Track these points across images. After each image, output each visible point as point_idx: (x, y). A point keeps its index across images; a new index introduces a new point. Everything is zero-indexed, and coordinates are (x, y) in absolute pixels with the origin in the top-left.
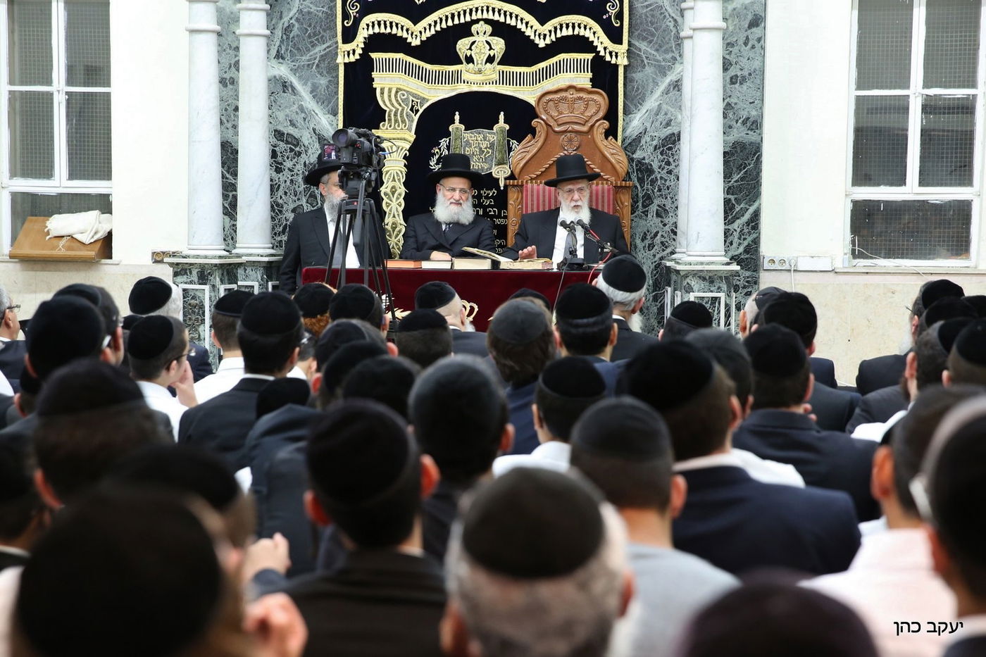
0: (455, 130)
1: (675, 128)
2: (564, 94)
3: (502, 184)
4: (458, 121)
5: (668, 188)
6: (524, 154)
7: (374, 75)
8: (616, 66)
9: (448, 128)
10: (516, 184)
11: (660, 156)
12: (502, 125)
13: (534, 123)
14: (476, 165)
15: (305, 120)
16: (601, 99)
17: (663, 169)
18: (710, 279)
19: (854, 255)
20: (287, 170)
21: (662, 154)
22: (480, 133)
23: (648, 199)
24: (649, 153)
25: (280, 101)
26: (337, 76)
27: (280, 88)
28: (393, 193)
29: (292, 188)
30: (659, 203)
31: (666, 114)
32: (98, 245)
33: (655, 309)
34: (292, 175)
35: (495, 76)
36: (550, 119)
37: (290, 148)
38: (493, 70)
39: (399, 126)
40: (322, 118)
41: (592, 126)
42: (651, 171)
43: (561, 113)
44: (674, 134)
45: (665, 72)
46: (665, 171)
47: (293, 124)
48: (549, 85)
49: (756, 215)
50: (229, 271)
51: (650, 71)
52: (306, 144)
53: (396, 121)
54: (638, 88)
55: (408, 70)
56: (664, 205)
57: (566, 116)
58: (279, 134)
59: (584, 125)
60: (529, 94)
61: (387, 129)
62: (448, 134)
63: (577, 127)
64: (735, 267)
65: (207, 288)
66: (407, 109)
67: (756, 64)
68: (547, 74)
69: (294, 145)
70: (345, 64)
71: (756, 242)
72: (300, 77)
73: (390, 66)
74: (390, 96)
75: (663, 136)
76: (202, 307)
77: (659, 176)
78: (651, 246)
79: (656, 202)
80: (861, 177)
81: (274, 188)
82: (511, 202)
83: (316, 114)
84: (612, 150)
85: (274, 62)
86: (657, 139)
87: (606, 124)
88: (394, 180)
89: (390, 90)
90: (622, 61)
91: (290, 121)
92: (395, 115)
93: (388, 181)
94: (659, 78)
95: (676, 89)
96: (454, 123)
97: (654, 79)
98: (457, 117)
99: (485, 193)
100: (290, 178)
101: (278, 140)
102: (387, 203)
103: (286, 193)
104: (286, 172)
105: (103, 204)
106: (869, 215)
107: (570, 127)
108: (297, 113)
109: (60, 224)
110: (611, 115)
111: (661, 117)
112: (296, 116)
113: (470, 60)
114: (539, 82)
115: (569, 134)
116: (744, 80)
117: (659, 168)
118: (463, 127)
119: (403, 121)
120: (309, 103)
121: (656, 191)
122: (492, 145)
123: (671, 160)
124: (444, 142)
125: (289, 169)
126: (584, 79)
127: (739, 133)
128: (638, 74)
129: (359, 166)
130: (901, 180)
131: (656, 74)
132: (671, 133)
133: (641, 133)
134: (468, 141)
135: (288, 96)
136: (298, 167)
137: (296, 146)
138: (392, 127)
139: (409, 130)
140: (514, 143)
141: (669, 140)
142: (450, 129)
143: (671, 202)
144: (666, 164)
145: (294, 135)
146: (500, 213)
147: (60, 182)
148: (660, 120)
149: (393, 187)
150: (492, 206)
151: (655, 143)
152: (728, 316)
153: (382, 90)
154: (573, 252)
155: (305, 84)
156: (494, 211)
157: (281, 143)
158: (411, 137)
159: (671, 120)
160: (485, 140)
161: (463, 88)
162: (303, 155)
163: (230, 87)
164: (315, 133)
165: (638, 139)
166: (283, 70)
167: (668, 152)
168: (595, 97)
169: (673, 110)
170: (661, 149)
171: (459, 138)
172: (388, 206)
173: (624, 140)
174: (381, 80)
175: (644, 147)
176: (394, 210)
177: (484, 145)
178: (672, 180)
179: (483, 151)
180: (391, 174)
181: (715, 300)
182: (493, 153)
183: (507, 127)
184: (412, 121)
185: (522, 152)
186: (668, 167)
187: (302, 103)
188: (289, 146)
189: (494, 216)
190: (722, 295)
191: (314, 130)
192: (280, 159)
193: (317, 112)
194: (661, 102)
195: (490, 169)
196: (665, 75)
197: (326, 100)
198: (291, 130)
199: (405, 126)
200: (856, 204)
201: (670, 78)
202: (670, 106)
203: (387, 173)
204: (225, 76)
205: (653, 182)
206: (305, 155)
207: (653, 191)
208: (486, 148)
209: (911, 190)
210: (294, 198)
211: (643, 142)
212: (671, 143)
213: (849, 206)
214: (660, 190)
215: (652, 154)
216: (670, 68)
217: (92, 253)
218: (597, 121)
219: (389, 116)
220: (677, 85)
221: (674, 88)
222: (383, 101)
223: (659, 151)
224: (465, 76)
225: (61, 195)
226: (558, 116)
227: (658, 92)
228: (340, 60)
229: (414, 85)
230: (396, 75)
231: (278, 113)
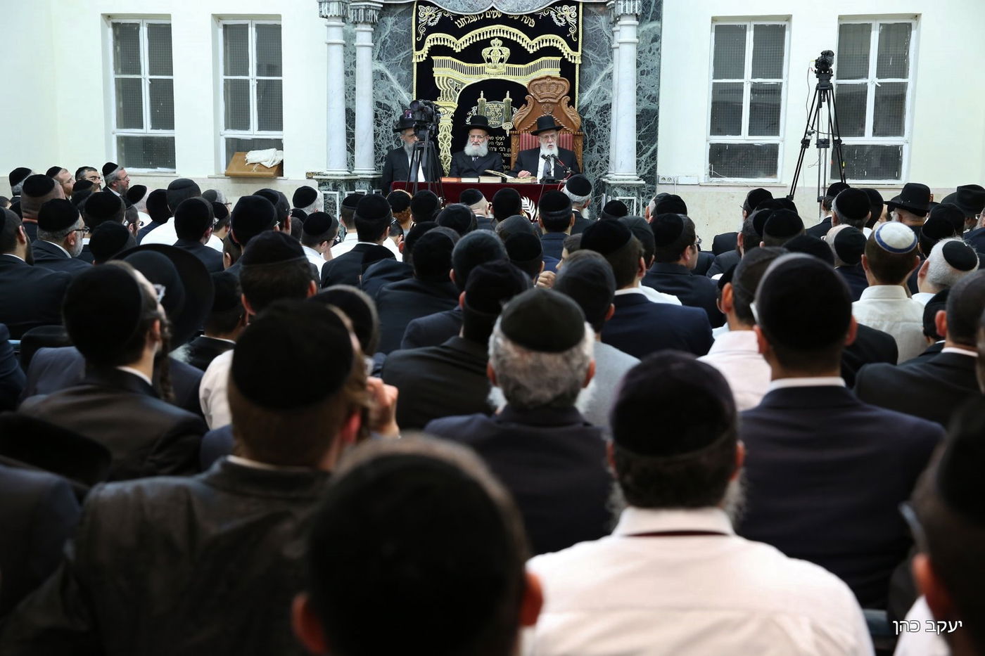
0: (480, 102)
1: (608, 101)
2: (544, 81)
3: (508, 133)
4: (483, 96)
5: (604, 136)
6: (521, 116)
7: (434, 69)
8: (574, 64)
10: (518, 133)
12: (508, 98)
13: (527, 97)
14: (493, 123)
15: (394, 96)
16: (566, 84)
18: (628, 189)
19: (711, 175)
21: (600, 116)
22: (495, 103)
23: (593, 142)
24: (593, 115)
25: (380, 85)
26: (413, 70)
27: (379, 77)
28: (445, 138)
29: (386, 135)
30: (599, 145)
31: (603, 93)
32: (275, 169)
33: (596, 206)
34: (387, 128)
35: (504, 70)
36: (536, 95)
38: (503, 67)
39: (448, 99)
40: (404, 95)
41: (560, 99)
42: (594, 126)
44: (608, 104)
45: (603, 68)
46: (602, 126)
47: (387, 98)
48: (535, 75)
49: (655, 151)
50: (350, 183)
51: (594, 67)
52: (394, 109)
53: (447, 96)
54: (587, 78)
55: (454, 66)
56: (602, 146)
57: (546, 94)
58: (379, 104)
59: (555, 99)
60: (523, 81)
61: (441, 101)
62: (477, 104)
63: (551, 100)
64: (642, 182)
65: (337, 193)
66: (453, 89)
67: (656, 64)
68: (534, 69)
70: (417, 63)
71: (655, 167)
72: (391, 71)
73: (443, 64)
74: (443, 82)
75: (601, 106)
76: (335, 204)
77: (599, 129)
78: (594, 170)
79: (597, 144)
80: (716, 129)
81: (376, 135)
82: (513, 144)
84: (572, 113)
85: (376, 62)
86: (598, 107)
87: (569, 98)
88: (445, 131)
89: (443, 78)
90: (578, 61)
91: (385, 96)
92: (446, 93)
93: (442, 131)
94: (599, 72)
96: (480, 98)
97: (596, 72)
98: (482, 94)
99: (498, 138)
100: (385, 129)
101: (378, 107)
102: (441, 144)
103: (383, 138)
104: (383, 126)
105: (278, 144)
106: (720, 152)
107: (548, 100)
108: (389, 92)
109: (253, 156)
110: (571, 93)
111: (600, 95)
112: (389, 94)
113: (489, 60)
114: (530, 74)
115: (547, 104)
116: (648, 73)
117: (599, 124)
118: (485, 100)
119: (451, 97)
120: (396, 85)
121: (597, 137)
122: (502, 110)
123: (606, 119)
124: (474, 109)
125: (385, 124)
126: (556, 72)
127: (645, 104)
128: (587, 69)
129: (426, 122)
130: (738, 132)
131: (598, 69)
132: (606, 104)
133: (588, 104)
134: (488, 108)
135: (384, 81)
136: (390, 123)
137: (388, 111)
138: (444, 100)
139: (454, 101)
140: (515, 109)
142: (478, 101)
143: (605, 144)
144: (603, 122)
145: (388, 104)
146: (506, 150)
147: (253, 132)
149: (445, 135)
150: (502, 146)
151: (596, 110)
152: (638, 210)
153: (439, 78)
154: (549, 173)
155: (394, 75)
156: (503, 149)
157: (380, 109)
158: (456, 105)
159: (606, 96)
160: (498, 107)
161: (486, 77)
162: (393, 116)
163: (351, 76)
164: (400, 103)
165: (587, 107)
166: (381, 67)
167: (604, 115)
168: (562, 82)
169: (607, 90)
171: (483, 106)
172: (442, 146)
173: (578, 108)
174: (438, 72)
175: (590, 112)
176: (445, 148)
177: (498, 110)
178: (606, 131)
179: (497, 114)
180: (443, 127)
181: (631, 201)
182: (502, 115)
183: (511, 100)
184: (456, 96)
185: (519, 114)
186: (604, 124)
187: (392, 86)
188: (385, 111)
189: (503, 152)
190: (635, 198)
191: (399, 101)
192: (379, 118)
193: (401, 91)
194: (601, 85)
195: (501, 124)
196: (603, 70)
197: (406, 84)
198: (386, 102)
199: (452, 99)
200: (712, 145)
201: (606, 71)
202: (606, 88)
203: (441, 127)
204: (348, 70)
205: (595, 132)
207: (595, 137)
208: (498, 112)
209: (744, 138)
210: (387, 141)
211: (590, 109)
212: (606, 109)
213: (709, 147)
214: (599, 137)
215: (595, 116)
216: (605, 66)
217: (272, 173)
218: (563, 96)
219: (443, 93)
220: (610, 76)
221: (608, 78)
222: (439, 85)
223: (599, 114)
224: (487, 70)
225: (254, 139)
226: (541, 93)
227: (599, 80)
228: (414, 60)
229: (457, 75)
230: (446, 69)
231: (378, 92)
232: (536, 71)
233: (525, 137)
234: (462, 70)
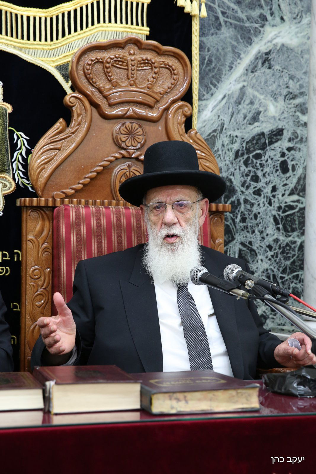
1: (264, 125)
2: (118, 53)
5: (256, 217)
6: (52, 154)
8: (191, 17)
10: (42, 204)
11: (243, 168)
13: (70, 98)
16: (180, 66)
17: (248, 187)
21: (246, 163)
24: (227, 162)
30: (243, 240)
31: (252, 103)
36: (96, 92)
41: (167, 109)
42: (231, 190)
43: (115, 85)
44: (263, 134)
45: (250, 38)
46: (251, 190)
48: (79, 40)
51: (228, 35)
54: (210, 61)
56: (250, 243)
57: (124, 90)
59: (151, 107)
60: (42, 56)
63: (142, 111)
68: (77, 23)
75: (248, 137)
77: (242, 198)
79: (239, 237)
82: (30, 236)
86: (239, 141)
90: (200, 10)
94: (241, 47)
95: (267, 64)
97: (234, 48)
107: (132, 110)
111: (244, 108)
114: (63, 35)
115: (128, 123)
117: (243, 185)
121: (238, 220)
123: (260, 174)
126: (137, 36)
128: (210, 38)
131: (237, 40)
132: (259, 132)
133: (215, 131)
141: (257, 143)
143: (259, 237)
144: (252, 180)
148: (244, 111)
151: (236, 147)
159: (259, 113)
167: (255, 161)
168: (170, 62)
169: (262, 97)
170: (246, 157)
175: (220, 152)
178: (262, 205)
183: (9, 108)
185: (49, 148)
186: (255, 184)
194: (245, 84)
196: (249, 42)
201: (259, 47)
202: (258, 91)
205: (234, 207)
207: (233, 220)
211: (218, 144)
212: (259, 147)
214: (243, 220)
215: (232, 163)
216: (257, 32)
218: (174, 102)
221: (263, 63)
223: (242, 160)
226: (110, 89)
227: (240, 69)
232: (82, 29)
233: (78, 218)
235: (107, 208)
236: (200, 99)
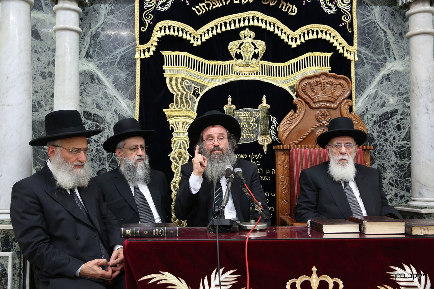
0: (228, 109)
1: (388, 108)
2: (317, 79)
3: (265, 149)
4: (231, 102)
5: (385, 152)
6: (288, 126)
7: (165, 67)
8: (350, 61)
9: (223, 108)
10: (285, 148)
11: (378, 129)
12: (264, 104)
13: (295, 101)
14: (245, 136)
15: (108, 104)
17: (381, 138)
20: (93, 142)
21: (379, 127)
22: (248, 111)
24: (370, 126)
25: (89, 89)
26: (135, 71)
27: (88, 80)
28: (180, 158)
29: (97, 155)
30: (379, 163)
31: (381, 98)
34: (98, 146)
35: (259, 68)
36: (308, 97)
37: (97, 125)
38: (256, 65)
39: (184, 106)
40: (122, 102)
41: (341, 103)
43: (316, 94)
44: (387, 112)
45: (379, 68)
46: (382, 139)
47: (98, 106)
48: (304, 73)
51: (368, 68)
52: (109, 121)
53: (182, 102)
54: (360, 80)
55: (191, 64)
56: (383, 164)
57: (320, 96)
58: (87, 115)
59: (333, 103)
60: (283, 83)
61: (175, 108)
63: (329, 105)
65: (10, 254)
66: (190, 94)
68: (298, 67)
69: (99, 122)
70: (141, 59)
72: (104, 72)
73: (177, 61)
74: (177, 84)
75: (380, 114)
77: (378, 143)
79: (377, 162)
82: (279, 162)
83: (117, 99)
85: (84, 60)
86: (375, 116)
88: (180, 148)
89: (177, 79)
90: (354, 58)
91: (96, 104)
92: (181, 98)
93: (175, 149)
94: (375, 73)
95: (388, 80)
96: (228, 104)
97: (371, 74)
98: (230, 99)
99: (252, 156)
100: (96, 148)
101: (87, 119)
102: (175, 165)
103: (92, 160)
107: (324, 104)
108: (102, 98)
111: (378, 100)
112: (102, 101)
113: (239, 56)
114: (292, 73)
115: (322, 110)
117: (378, 137)
118: (234, 107)
119: (187, 103)
120: (111, 90)
121: (376, 153)
122: (257, 120)
123: (386, 131)
125: (95, 141)
128: (360, 70)
131: (373, 70)
132: (385, 111)
133: (363, 112)
134: (238, 117)
135: (95, 85)
137: (101, 123)
138: (179, 107)
139: (192, 109)
140: (275, 119)
141: (385, 117)
142: (225, 108)
143: (387, 161)
144: (383, 134)
145: (100, 115)
146: (264, 171)
148: (377, 102)
149: (180, 153)
150: (259, 167)
151: (374, 119)
153: (171, 79)
155: (108, 77)
156: (260, 171)
157: (89, 121)
158: (194, 114)
159: (385, 103)
160: (252, 116)
161: (234, 78)
163: (48, 79)
164: (116, 113)
166: (91, 67)
167: (384, 125)
168: (341, 81)
169: (386, 95)
170: (379, 123)
172: (176, 168)
174: (170, 72)
175: (366, 122)
177: (251, 120)
178: (388, 146)
179: (251, 125)
180: (178, 143)
182: (258, 126)
183: (269, 107)
184: (195, 102)
185: (287, 123)
186: (384, 136)
187: (106, 91)
188: (95, 123)
189: (260, 174)
191: (115, 111)
193: (118, 97)
194: (378, 89)
195: (257, 138)
196: (379, 70)
197: (125, 88)
198: (97, 111)
199: (189, 107)
202: (384, 92)
203: (174, 143)
204: (45, 70)
206: (108, 130)
207: (374, 154)
208: (253, 122)
210: (99, 163)
211: (365, 118)
212: (385, 119)
214: (379, 153)
215: (372, 127)
216: (383, 66)
218: (344, 100)
219: (177, 98)
221: (386, 80)
222: (172, 87)
223: (377, 125)
224: (235, 68)
226: (314, 96)
227: (375, 83)
228: (137, 56)
229: (195, 75)
230: (181, 68)
231: (86, 99)
232: (300, 70)
233: (301, 154)
234: (202, 69)
235: (314, 149)
236: (356, 98)
